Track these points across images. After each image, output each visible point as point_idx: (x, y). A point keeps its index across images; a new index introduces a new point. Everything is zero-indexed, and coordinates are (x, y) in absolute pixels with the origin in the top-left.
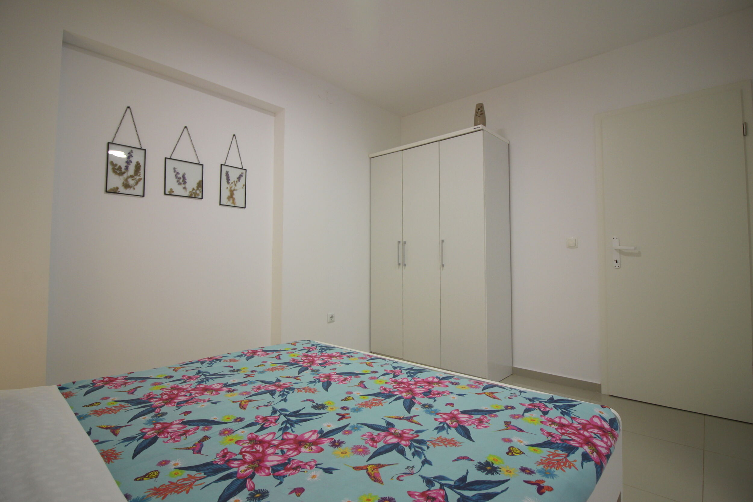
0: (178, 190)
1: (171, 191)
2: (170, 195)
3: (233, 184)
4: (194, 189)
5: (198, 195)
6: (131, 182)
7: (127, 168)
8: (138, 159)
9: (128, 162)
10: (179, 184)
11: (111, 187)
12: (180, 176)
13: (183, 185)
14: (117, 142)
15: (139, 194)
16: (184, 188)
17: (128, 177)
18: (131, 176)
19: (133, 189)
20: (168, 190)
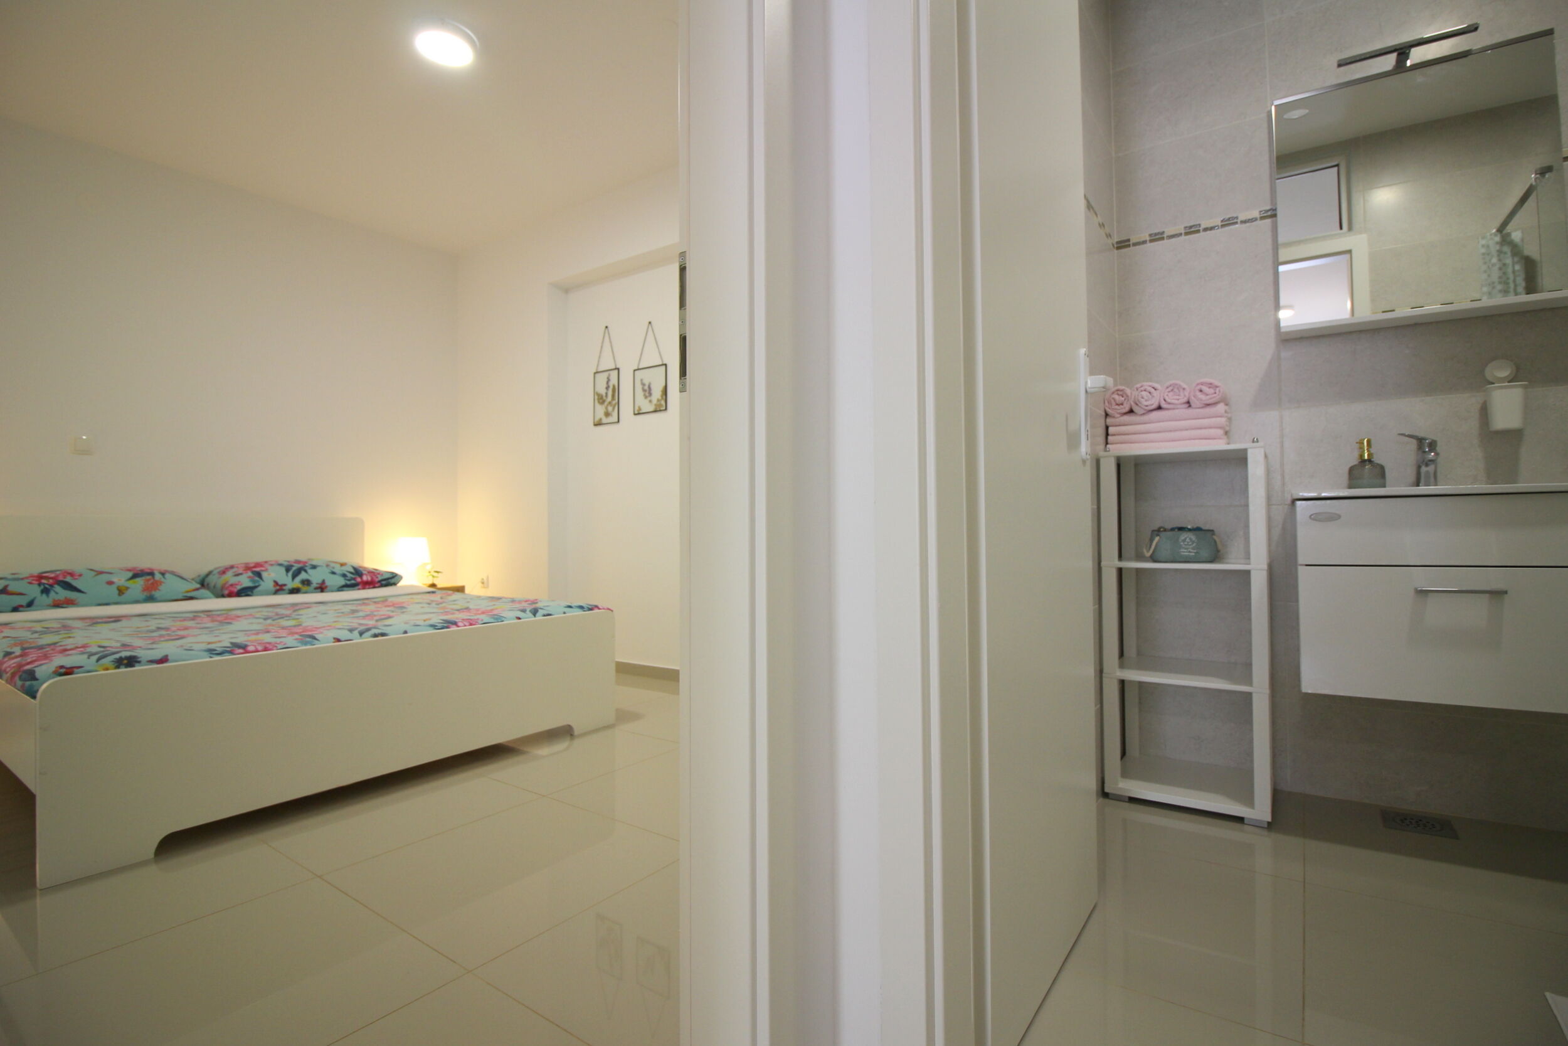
0: (647, 406)
1: (640, 409)
2: (639, 414)
4: (658, 400)
5: (661, 405)
6: (610, 409)
7: (607, 394)
8: (614, 381)
9: (607, 388)
10: (646, 397)
11: (597, 419)
12: (646, 388)
13: (649, 399)
14: (600, 369)
15: (617, 420)
16: (650, 401)
17: (607, 405)
18: (610, 403)
19: (612, 416)
20: (637, 408)
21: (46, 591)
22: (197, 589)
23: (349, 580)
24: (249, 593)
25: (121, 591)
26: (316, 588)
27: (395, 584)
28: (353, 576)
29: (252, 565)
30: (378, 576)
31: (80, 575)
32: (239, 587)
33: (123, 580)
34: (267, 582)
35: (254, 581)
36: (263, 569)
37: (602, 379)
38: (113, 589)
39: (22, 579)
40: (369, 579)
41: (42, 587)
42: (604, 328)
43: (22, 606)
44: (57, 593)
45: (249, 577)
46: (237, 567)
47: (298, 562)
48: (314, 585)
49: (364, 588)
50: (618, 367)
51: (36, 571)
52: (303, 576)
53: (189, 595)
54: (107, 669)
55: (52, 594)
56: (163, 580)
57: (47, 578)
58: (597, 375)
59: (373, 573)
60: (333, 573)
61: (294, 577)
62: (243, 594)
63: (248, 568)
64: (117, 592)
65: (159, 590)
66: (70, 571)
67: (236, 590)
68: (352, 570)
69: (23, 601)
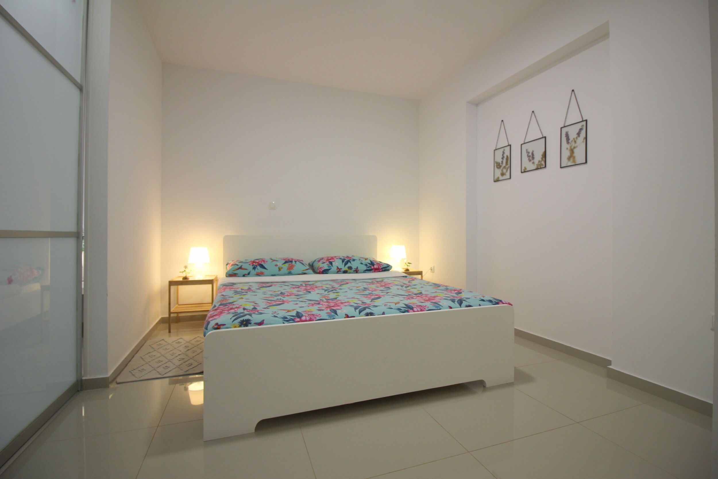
0: (530, 166)
1: (525, 168)
2: (525, 172)
3: (573, 143)
4: (539, 161)
5: (542, 165)
6: (504, 171)
7: (502, 162)
8: (507, 153)
9: (503, 158)
10: (530, 161)
11: (496, 178)
12: (530, 154)
13: (532, 161)
14: (498, 148)
15: (509, 178)
16: (533, 163)
17: (503, 168)
18: (504, 167)
19: (506, 175)
20: (523, 168)
21: (254, 268)
22: (307, 269)
23: (368, 267)
24: (327, 272)
25: (280, 269)
26: (354, 271)
27: (389, 270)
28: (370, 265)
29: (330, 258)
30: (381, 266)
31: (267, 262)
32: (323, 269)
33: (281, 264)
34: (334, 268)
35: (329, 266)
36: (333, 260)
37: (499, 153)
38: (277, 267)
39: (247, 263)
40: (377, 267)
41: (253, 266)
42: (501, 121)
43: (246, 274)
44: (258, 269)
45: (327, 264)
46: (324, 259)
47: (348, 257)
48: (353, 269)
49: (375, 272)
50: (510, 144)
51: (253, 259)
52: (349, 265)
53: (304, 272)
54: (235, 327)
55: (256, 269)
56: (295, 265)
57: (256, 262)
58: (496, 151)
59: (380, 264)
60: (362, 264)
61: (345, 265)
62: (324, 273)
63: (328, 260)
64: (278, 269)
65: (293, 269)
66: (264, 260)
67: (322, 271)
68: (370, 262)
69: (246, 272)
